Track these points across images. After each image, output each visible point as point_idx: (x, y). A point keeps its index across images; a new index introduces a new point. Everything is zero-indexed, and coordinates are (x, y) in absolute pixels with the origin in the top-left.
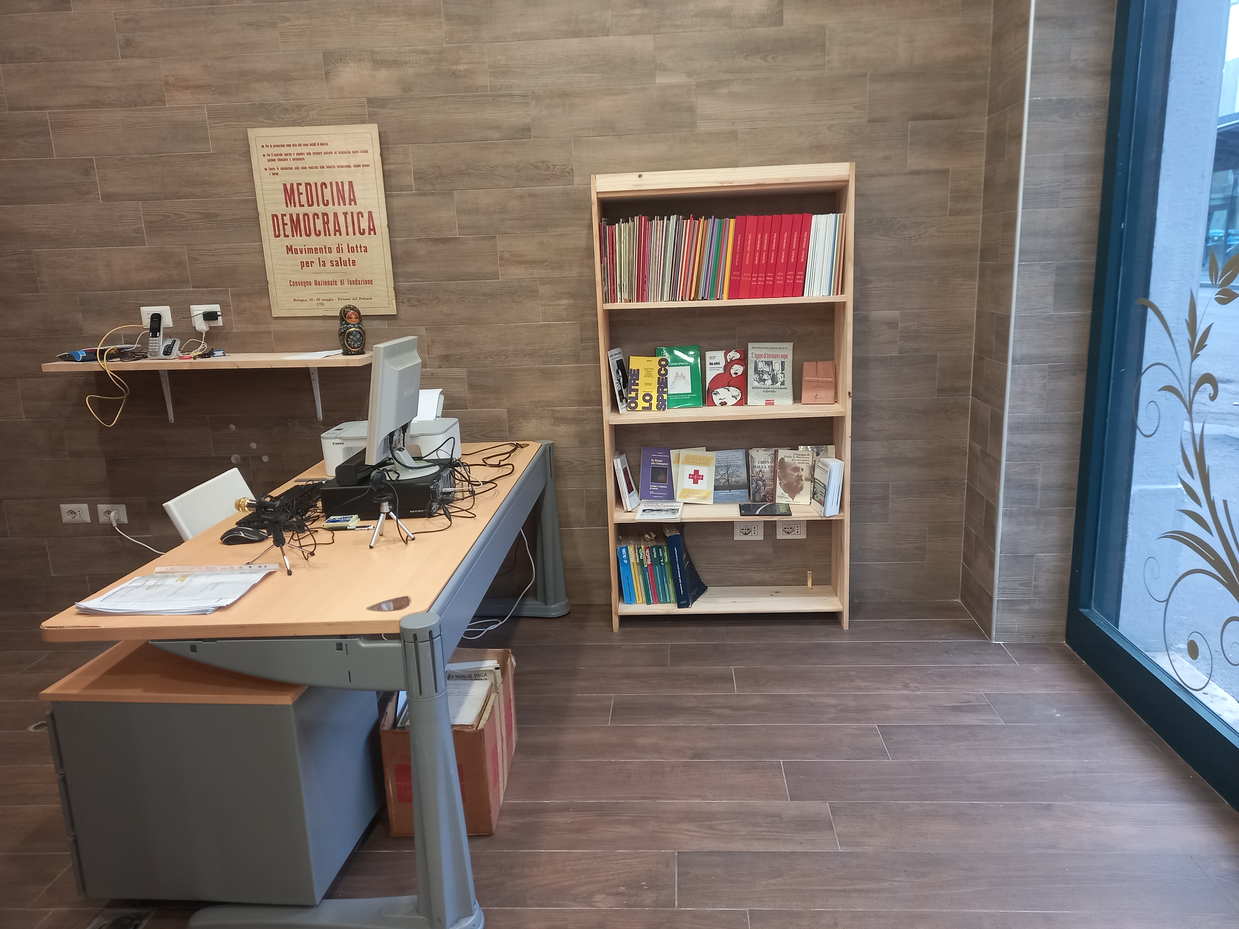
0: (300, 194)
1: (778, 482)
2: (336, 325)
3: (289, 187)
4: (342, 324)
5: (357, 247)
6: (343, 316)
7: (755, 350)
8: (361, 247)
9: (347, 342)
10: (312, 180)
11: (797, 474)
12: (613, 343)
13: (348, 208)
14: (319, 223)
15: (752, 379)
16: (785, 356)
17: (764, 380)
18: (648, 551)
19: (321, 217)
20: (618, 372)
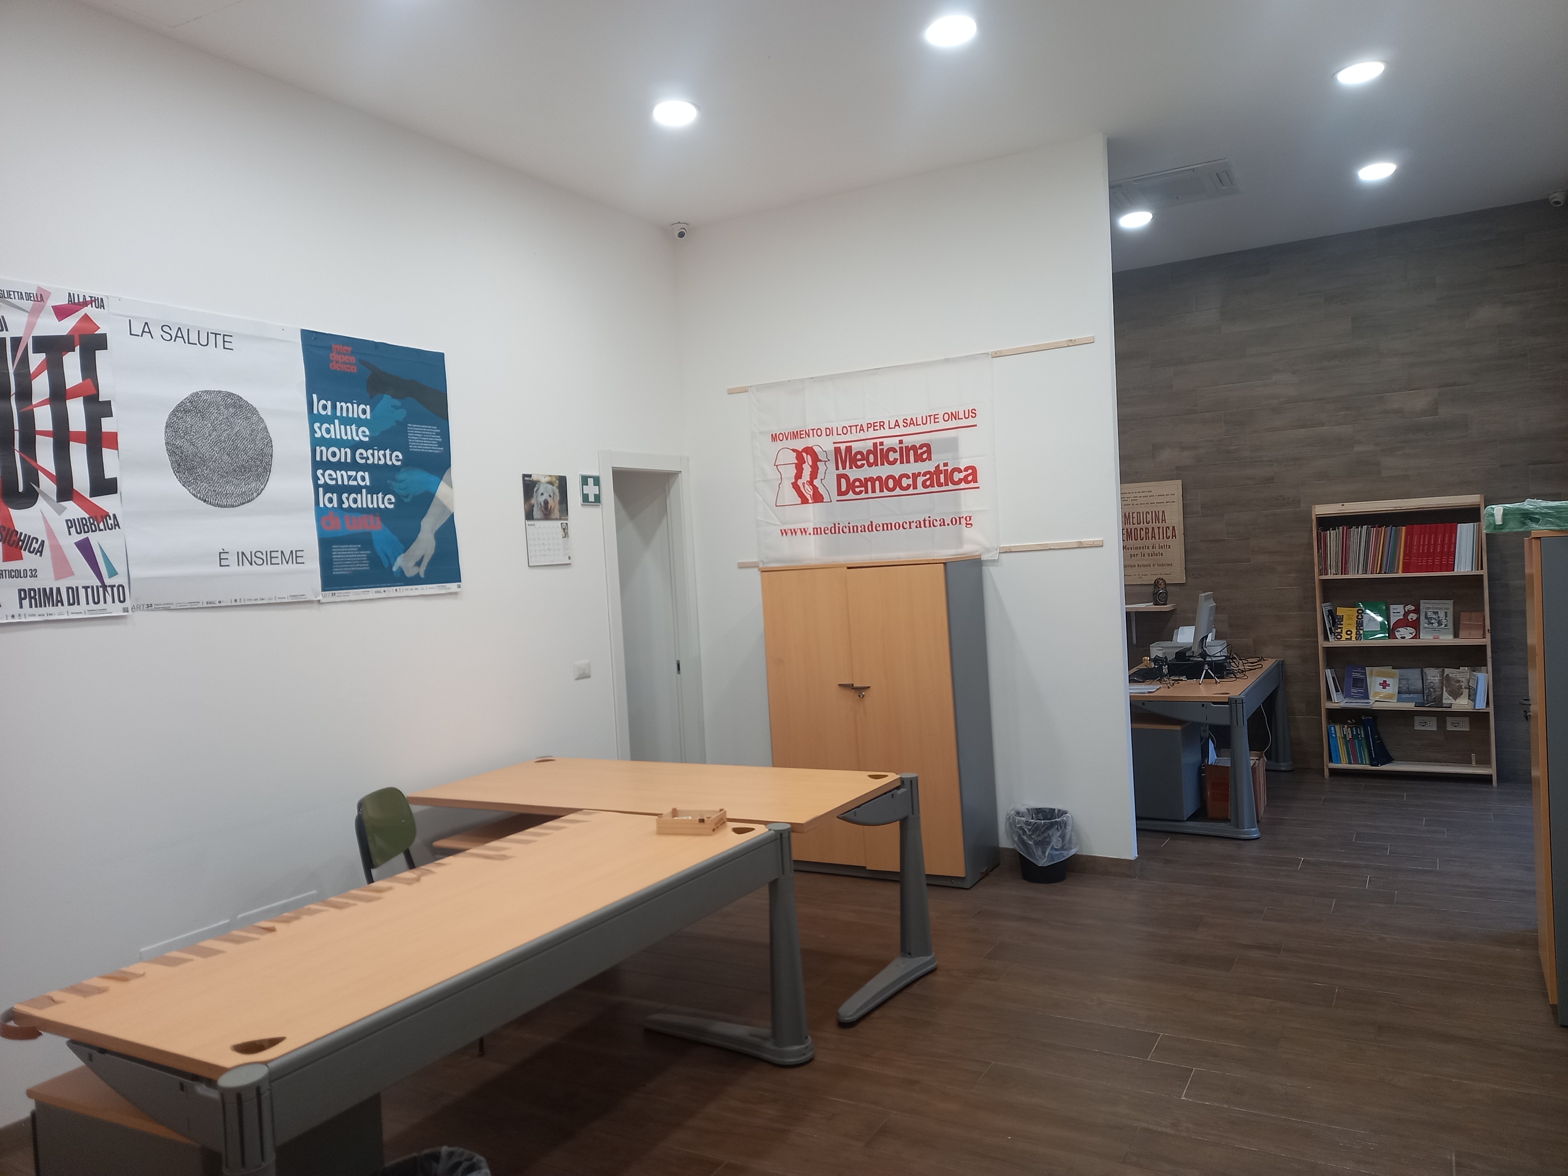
0: (1133, 518)
1: (1444, 689)
2: (1151, 590)
3: (1127, 514)
4: (1155, 588)
5: (1164, 546)
6: (1156, 584)
7: (1424, 605)
8: (1167, 546)
9: (1158, 598)
10: (1141, 511)
11: (1458, 684)
12: (1325, 600)
13: (1160, 525)
14: (1143, 533)
15: (1423, 623)
16: (1448, 609)
17: (1432, 623)
18: (1349, 729)
19: (1144, 530)
20: (1329, 617)
